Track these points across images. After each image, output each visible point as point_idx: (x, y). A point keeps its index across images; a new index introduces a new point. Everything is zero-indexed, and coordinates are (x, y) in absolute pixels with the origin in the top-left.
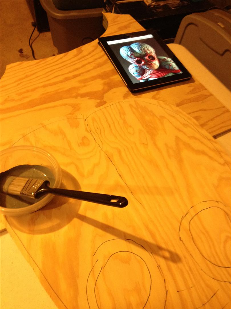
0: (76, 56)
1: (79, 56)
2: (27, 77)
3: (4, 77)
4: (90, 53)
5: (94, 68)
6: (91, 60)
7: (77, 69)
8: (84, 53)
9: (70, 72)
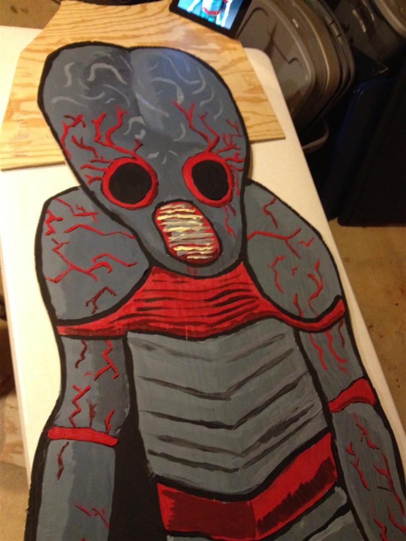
0: (139, 13)
1: (143, 15)
2: (83, 21)
3: (58, 14)
4: (155, 14)
5: (157, 33)
6: (154, 23)
7: (137, 29)
8: (149, 13)
9: (130, 30)
